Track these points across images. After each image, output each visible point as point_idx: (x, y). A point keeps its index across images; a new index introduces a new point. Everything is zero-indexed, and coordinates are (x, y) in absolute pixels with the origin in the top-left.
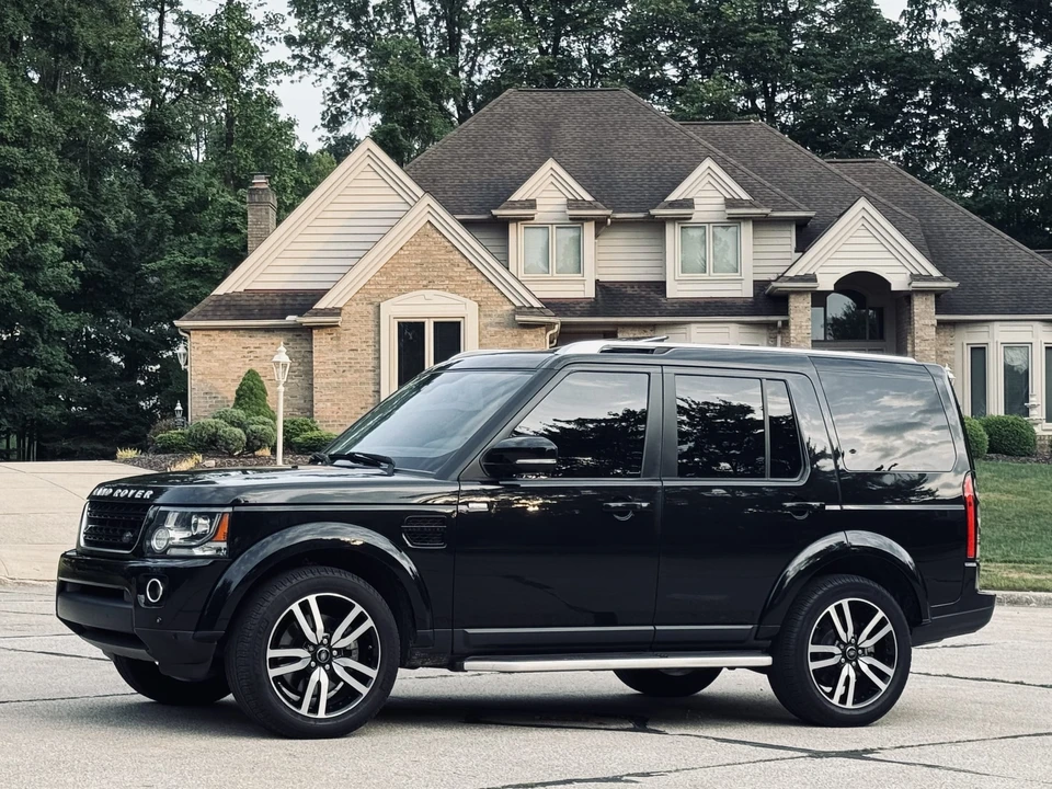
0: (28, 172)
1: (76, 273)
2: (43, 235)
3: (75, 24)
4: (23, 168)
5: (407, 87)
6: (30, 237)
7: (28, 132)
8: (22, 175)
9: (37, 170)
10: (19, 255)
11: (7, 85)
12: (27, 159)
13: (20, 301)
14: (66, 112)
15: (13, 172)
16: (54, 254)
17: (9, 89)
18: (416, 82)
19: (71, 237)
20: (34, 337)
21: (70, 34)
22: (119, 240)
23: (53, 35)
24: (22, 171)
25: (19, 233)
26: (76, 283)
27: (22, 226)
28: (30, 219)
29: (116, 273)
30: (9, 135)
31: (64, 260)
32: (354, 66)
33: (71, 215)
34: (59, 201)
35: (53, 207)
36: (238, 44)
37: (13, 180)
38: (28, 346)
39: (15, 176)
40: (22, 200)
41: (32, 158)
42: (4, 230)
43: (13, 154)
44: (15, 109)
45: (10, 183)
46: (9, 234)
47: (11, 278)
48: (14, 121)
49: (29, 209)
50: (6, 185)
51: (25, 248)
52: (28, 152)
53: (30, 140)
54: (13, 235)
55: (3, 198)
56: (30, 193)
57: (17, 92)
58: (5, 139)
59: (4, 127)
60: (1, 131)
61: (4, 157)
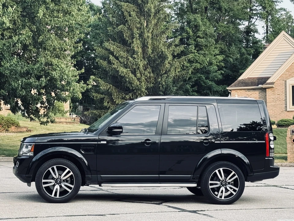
0: (206, 46)
1: (222, 74)
2: (211, 64)
3: (221, 2)
4: (205, 45)
6: (207, 65)
7: (206, 34)
8: (204, 47)
9: (209, 45)
10: (204, 70)
11: (200, 21)
12: (206, 42)
13: (204, 82)
14: (219, 28)
15: (202, 46)
16: (214, 69)
17: (201, 23)
19: (221, 63)
20: (208, 93)
21: (219, 6)
22: (233, 64)
23: (215, 6)
24: (204, 46)
25: (203, 63)
26: (220, 77)
27: (204, 61)
28: (206, 59)
29: (234, 73)
30: (201, 36)
31: (218, 70)
33: (220, 58)
34: (216, 53)
35: (215, 56)
36: (268, 3)
37: (202, 48)
39: (202, 47)
40: (204, 54)
41: (207, 42)
42: (199, 63)
43: (202, 41)
44: (203, 28)
45: (201, 49)
46: (201, 64)
47: (201, 77)
48: (203, 32)
49: (206, 56)
50: (200, 50)
51: (205, 68)
52: (207, 40)
53: (207, 37)
54: (202, 64)
55: (199, 54)
56: (207, 52)
57: (204, 23)
58: (200, 37)
59: (200, 34)
60: (199, 35)
61: (199, 42)
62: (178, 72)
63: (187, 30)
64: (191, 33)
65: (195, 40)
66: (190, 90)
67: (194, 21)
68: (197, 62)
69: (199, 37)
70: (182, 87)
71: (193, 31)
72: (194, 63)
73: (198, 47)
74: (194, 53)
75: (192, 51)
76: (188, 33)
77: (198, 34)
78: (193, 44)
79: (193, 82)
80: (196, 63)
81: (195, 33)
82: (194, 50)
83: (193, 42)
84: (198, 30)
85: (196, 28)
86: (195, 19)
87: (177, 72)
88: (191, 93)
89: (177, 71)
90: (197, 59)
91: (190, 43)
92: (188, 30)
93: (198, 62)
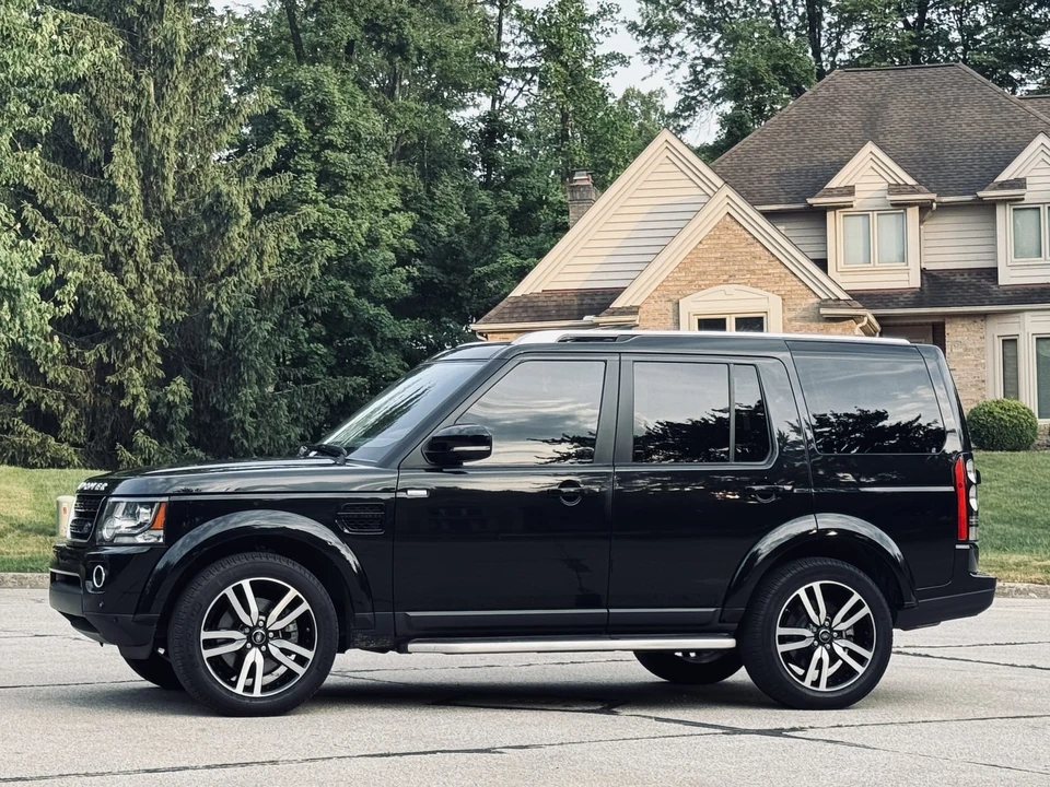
0: (358, 178)
1: (410, 278)
2: (373, 241)
3: (405, 24)
4: (353, 174)
5: (754, 71)
6: (360, 244)
7: (357, 138)
8: (351, 180)
9: (367, 175)
10: (351, 263)
11: (336, 91)
12: (357, 165)
13: (351, 308)
14: (398, 115)
15: (343, 178)
16: (385, 260)
17: (337, 95)
18: (763, 64)
19: (406, 241)
20: (367, 345)
21: (400, 36)
22: (450, 243)
23: (384, 37)
24: (352, 177)
25: (349, 240)
26: (406, 289)
27: (352, 232)
28: (360, 225)
29: (452, 278)
30: (339, 141)
31: (398, 265)
32: (708, 53)
33: (405, 220)
34: (390, 205)
35: (386, 213)
36: (569, 36)
37: (344, 187)
38: (360, 354)
39: (344, 183)
40: (351, 206)
41: (362, 164)
42: (334, 237)
43: (343, 160)
44: (344, 115)
45: (340, 190)
46: (339, 242)
47: (342, 287)
48: (344, 127)
49: (359, 216)
50: (336, 193)
51: (356, 254)
52: (359, 157)
53: (360, 146)
54: (343, 243)
55: (332, 205)
56: (359, 199)
57: (347, 96)
58: (336, 146)
59: (333, 134)
60: (331, 137)
61: (334, 165)
62: (270, 268)
63: (288, 121)
64: (305, 131)
65: (316, 157)
66: (303, 334)
67: (313, 90)
68: (326, 234)
69: (331, 145)
70: (285, 322)
71: (309, 123)
72: (315, 237)
73: (330, 181)
74: (316, 202)
75: (307, 194)
76: (290, 131)
77: (328, 134)
78: (309, 171)
79: (325, 304)
80: (321, 239)
81: (315, 132)
82: (317, 191)
83: (311, 164)
84: (329, 122)
85: (320, 114)
86: (316, 81)
87: (266, 269)
88: (305, 345)
89: (266, 264)
90: (326, 225)
91: (299, 167)
92: (293, 118)
93: (329, 235)
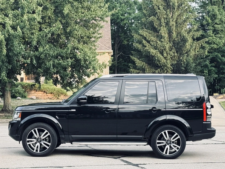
6: (222, 45)
7: (222, 21)
8: (220, 31)
9: (224, 30)
13: (220, 59)
15: (219, 31)
17: (218, 13)
24: (220, 30)
25: (219, 44)
28: (222, 41)
37: (219, 33)
38: (223, 70)
39: (219, 32)
40: (220, 37)
41: (223, 27)
42: (216, 44)
43: (218, 27)
44: (219, 17)
45: (218, 33)
46: (217, 45)
47: (218, 55)
48: (219, 19)
49: (222, 39)
50: (217, 34)
51: (221, 48)
53: (223, 23)
54: (218, 45)
55: (216, 37)
56: (222, 35)
57: (221, 13)
58: (217, 24)
59: (217, 21)
60: (216, 22)
61: (216, 28)
62: (198, 51)
63: (206, 19)
64: (210, 21)
65: (213, 26)
66: (209, 65)
67: (212, 11)
68: (214, 43)
69: (216, 23)
70: (200, 63)
71: (211, 19)
72: (212, 44)
73: (215, 31)
74: (212, 36)
75: (210, 35)
76: (207, 21)
77: (215, 21)
78: (211, 30)
79: (209, 59)
80: (213, 44)
81: (213, 21)
82: (212, 34)
83: (212, 28)
84: (215, 19)
85: (214, 17)
86: (213, 9)
87: (196, 52)
88: (210, 68)
89: (196, 51)
90: (214, 41)
91: (209, 29)
92: (208, 18)
93: (215, 44)
